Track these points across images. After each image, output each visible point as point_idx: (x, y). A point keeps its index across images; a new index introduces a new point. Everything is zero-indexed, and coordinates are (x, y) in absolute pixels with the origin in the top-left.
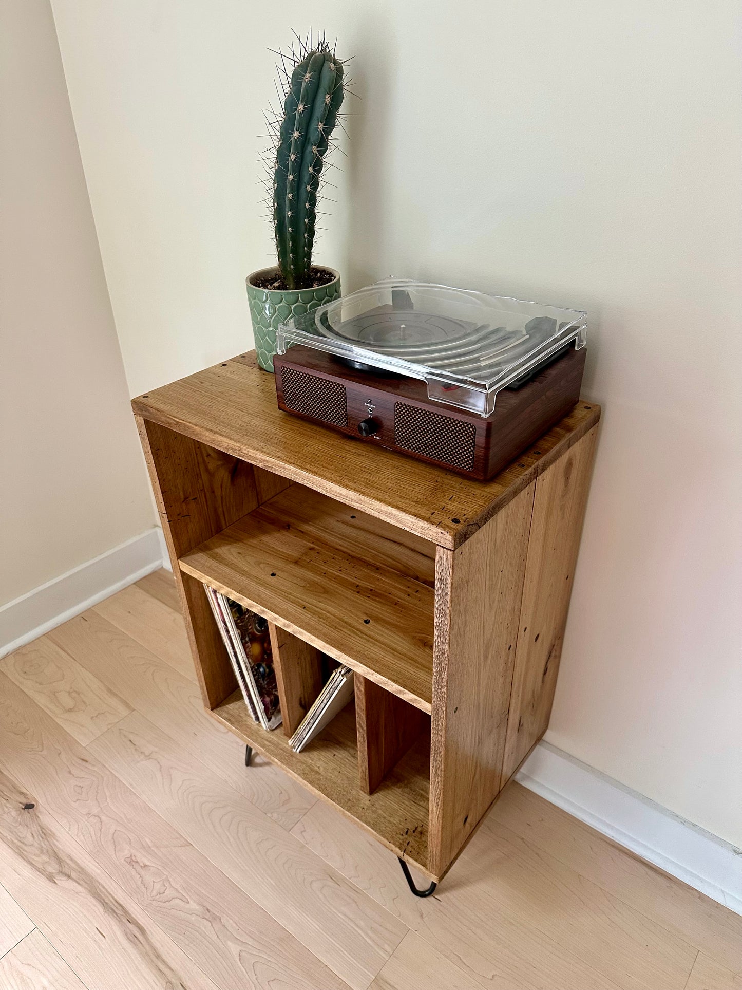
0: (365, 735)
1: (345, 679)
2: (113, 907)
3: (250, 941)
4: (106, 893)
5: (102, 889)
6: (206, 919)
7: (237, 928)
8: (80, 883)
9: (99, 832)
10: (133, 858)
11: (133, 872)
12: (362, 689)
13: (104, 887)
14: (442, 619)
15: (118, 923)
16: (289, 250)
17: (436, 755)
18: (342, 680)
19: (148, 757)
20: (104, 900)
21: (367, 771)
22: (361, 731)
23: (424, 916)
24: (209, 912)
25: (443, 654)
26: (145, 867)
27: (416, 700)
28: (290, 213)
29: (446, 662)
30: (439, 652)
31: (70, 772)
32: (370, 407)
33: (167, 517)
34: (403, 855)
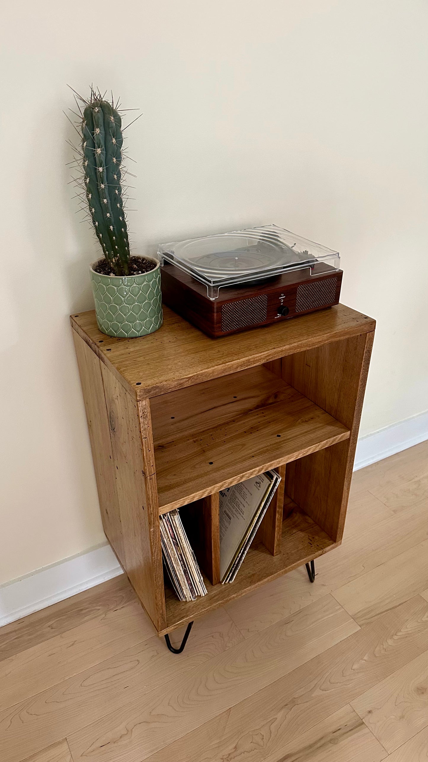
1: (281, 479)
6: (292, 708)
7: (304, 688)
10: (225, 757)
11: (238, 758)
24: (287, 705)
26: (236, 748)
32: (282, 299)
33: (155, 476)
34: (323, 550)
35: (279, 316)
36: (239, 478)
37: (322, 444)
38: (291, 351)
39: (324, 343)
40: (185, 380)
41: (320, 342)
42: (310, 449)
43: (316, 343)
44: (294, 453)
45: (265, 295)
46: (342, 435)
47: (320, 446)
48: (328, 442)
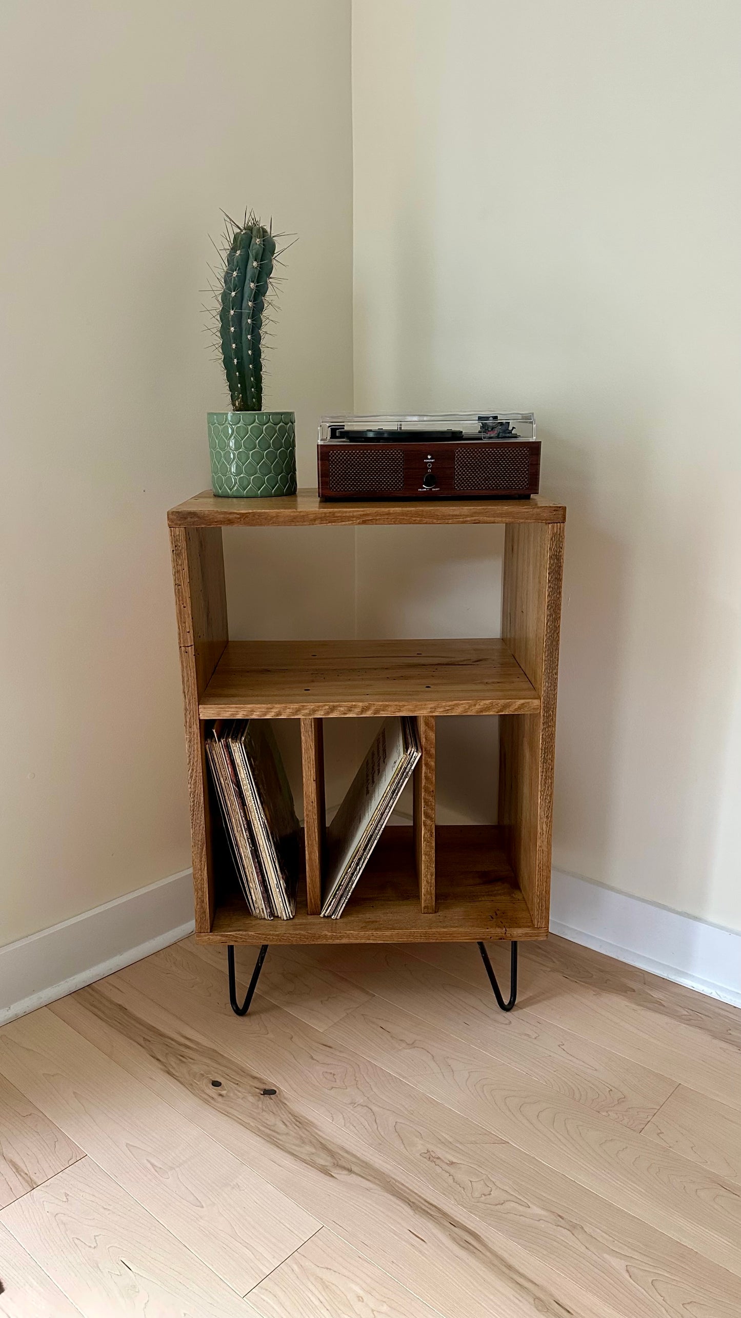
1: (420, 755)
14: (555, 595)
18: (416, 757)
21: (434, 877)
25: (555, 632)
28: (250, 352)
30: (550, 631)
32: (428, 462)
33: (193, 649)
34: (506, 930)
35: (425, 488)
36: (327, 707)
37: (482, 704)
38: (405, 518)
39: (465, 519)
40: (235, 516)
41: (456, 515)
42: (457, 705)
43: (449, 515)
44: (428, 702)
45: (399, 450)
46: (522, 701)
47: (478, 707)
48: (494, 704)
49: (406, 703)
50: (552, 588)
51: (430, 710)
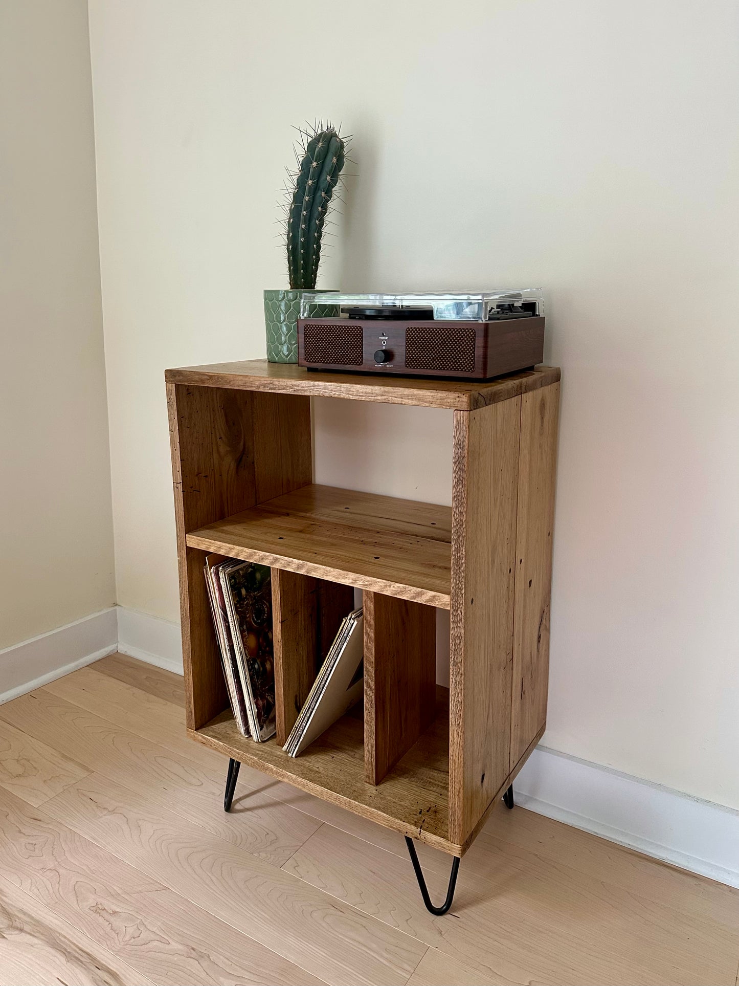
0: (373, 697)
1: (356, 623)
2: (77, 955)
3: (247, 975)
4: (68, 942)
5: (63, 939)
6: (191, 958)
7: (230, 963)
8: (36, 935)
9: (57, 885)
10: (100, 906)
11: (101, 920)
12: (372, 635)
13: (65, 937)
14: (460, 487)
15: (84, 971)
16: (301, 267)
17: (456, 657)
18: (353, 624)
19: (113, 812)
20: (66, 950)
21: (374, 749)
22: (369, 692)
23: (443, 933)
24: (194, 951)
25: (461, 526)
26: (114, 914)
27: (434, 597)
28: (302, 240)
29: (464, 534)
30: (457, 525)
31: (20, 832)
32: (383, 340)
33: (182, 486)
34: (420, 831)
46: (433, 593)
47: (392, 588)
48: (407, 590)
49: (332, 569)
50: (458, 479)
51: (351, 581)
